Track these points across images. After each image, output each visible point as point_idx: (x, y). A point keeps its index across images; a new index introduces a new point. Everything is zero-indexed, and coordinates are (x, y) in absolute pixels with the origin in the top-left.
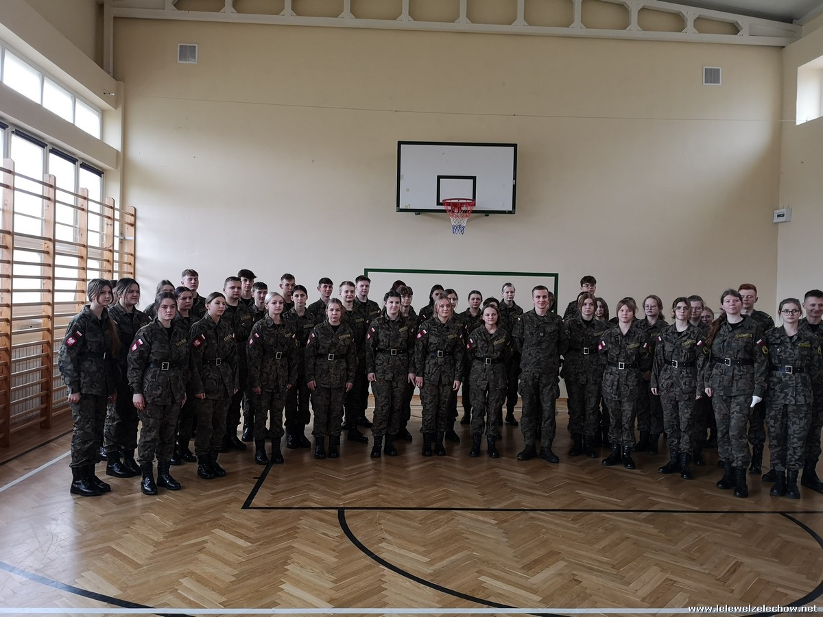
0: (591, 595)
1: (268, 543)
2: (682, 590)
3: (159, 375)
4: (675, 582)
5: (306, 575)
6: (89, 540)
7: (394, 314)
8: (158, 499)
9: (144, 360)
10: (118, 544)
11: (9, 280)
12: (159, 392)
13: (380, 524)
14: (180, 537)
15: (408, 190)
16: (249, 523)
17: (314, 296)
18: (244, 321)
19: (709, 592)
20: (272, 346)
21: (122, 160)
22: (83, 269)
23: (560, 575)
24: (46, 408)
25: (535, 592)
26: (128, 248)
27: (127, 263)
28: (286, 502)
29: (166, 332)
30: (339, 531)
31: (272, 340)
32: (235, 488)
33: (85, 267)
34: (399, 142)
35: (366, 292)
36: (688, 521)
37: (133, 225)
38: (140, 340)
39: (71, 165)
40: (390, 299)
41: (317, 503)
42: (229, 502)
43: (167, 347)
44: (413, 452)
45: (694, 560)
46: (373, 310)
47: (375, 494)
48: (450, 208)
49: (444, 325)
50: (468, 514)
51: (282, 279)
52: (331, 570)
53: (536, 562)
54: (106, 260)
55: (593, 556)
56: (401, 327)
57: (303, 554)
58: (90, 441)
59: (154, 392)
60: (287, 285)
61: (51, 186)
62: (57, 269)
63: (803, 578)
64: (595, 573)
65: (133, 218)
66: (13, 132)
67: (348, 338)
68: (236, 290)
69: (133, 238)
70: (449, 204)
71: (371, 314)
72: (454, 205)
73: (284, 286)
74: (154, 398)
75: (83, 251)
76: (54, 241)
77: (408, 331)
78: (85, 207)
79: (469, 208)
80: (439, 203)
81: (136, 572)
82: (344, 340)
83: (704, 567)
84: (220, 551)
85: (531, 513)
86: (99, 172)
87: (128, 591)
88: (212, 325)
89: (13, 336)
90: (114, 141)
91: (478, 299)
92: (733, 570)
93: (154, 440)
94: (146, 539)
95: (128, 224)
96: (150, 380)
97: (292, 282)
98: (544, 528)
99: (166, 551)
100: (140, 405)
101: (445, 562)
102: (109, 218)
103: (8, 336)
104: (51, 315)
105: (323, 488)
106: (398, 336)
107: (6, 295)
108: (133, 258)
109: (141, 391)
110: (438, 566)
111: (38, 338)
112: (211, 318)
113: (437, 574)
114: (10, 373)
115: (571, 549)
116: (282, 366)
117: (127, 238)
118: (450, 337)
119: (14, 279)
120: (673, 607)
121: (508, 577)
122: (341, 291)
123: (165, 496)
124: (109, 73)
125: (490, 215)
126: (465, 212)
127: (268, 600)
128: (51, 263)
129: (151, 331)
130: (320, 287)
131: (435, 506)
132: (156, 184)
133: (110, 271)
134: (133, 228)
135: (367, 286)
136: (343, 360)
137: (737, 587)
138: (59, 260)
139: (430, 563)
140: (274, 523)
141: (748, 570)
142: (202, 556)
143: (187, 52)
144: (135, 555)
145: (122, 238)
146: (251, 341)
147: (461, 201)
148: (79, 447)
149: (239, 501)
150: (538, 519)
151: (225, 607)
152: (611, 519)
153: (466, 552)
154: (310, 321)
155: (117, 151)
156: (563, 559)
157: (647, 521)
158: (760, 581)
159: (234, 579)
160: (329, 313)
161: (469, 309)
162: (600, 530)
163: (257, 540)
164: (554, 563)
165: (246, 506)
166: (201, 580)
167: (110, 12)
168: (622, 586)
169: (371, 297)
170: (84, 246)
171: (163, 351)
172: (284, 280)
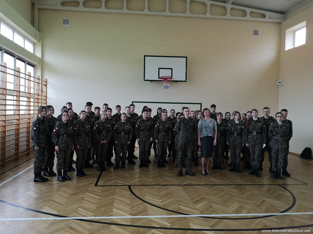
0: (216, 211)
1: (106, 197)
2: (246, 208)
3: (63, 139)
4: (243, 206)
5: (121, 206)
6: (43, 197)
7: (145, 118)
8: (64, 183)
9: (58, 135)
10: (53, 198)
11: (5, 106)
12: (63, 145)
13: (143, 190)
14: (74, 195)
15: (148, 73)
16: (98, 191)
17: (114, 112)
18: (92, 121)
19: (254, 209)
20: (102, 129)
21: (41, 61)
22: (29, 102)
23: (206, 205)
24: (17, 153)
25: (198, 210)
26: (44, 94)
27: (43, 100)
28: (110, 184)
29: (65, 125)
30: (130, 193)
31: (102, 127)
32: (91, 180)
33: (30, 101)
34: (144, 56)
35: (134, 110)
36: (248, 188)
37: (46, 85)
38: (56, 128)
39: (23, 63)
40: (144, 112)
41: (120, 184)
42: (90, 184)
43: (66, 130)
44: (151, 167)
45: (249, 200)
46: (136, 117)
47: (140, 181)
48: (163, 80)
49: (164, 122)
50: (173, 186)
51: (103, 105)
52: (129, 205)
53: (197, 201)
54: (36, 99)
55: (216, 199)
56: (148, 122)
57: (119, 200)
58: (41, 163)
59: (61, 146)
60: (105, 108)
61: (18, 72)
62: (20, 102)
63: (285, 204)
64: (217, 204)
65: (46, 83)
66: (4, 52)
67: (129, 127)
68: (89, 109)
69: (46, 90)
70: (163, 78)
71: (136, 118)
72: (165, 79)
73: (104, 108)
74: (61, 148)
75: (29, 95)
76: (19, 92)
77: (151, 123)
78: (30, 79)
79: (170, 80)
80: (159, 78)
81: (61, 206)
82: (127, 127)
83: (253, 202)
84: (90, 200)
85: (195, 186)
86: (33, 66)
87: (61, 212)
88: (81, 122)
89: (6, 126)
90: (39, 54)
91: (174, 112)
92: (262, 203)
93: (62, 162)
94: (63, 196)
95: (44, 85)
96: (60, 141)
97: (107, 107)
98: (199, 190)
99: (71, 200)
100: (58, 150)
101: (167, 202)
102: (38, 83)
103: (5, 127)
104: (18, 119)
105: (122, 179)
106: (147, 126)
107: (4, 112)
108: (46, 97)
109: (57, 145)
110: (165, 203)
111: (14, 127)
112: (81, 120)
113: (164, 205)
114: (5, 140)
115: (209, 197)
116: (105, 136)
117: (44, 90)
118: (167, 126)
119: (7, 106)
120: (243, 214)
121: (189, 206)
122: (125, 110)
123: (67, 182)
124: (36, 29)
125: (177, 82)
126: (169, 81)
127: (108, 215)
128: (18, 100)
129: (60, 124)
130: (116, 108)
131: (161, 184)
132: (55, 71)
133: (38, 103)
134: (46, 87)
135: (134, 108)
136: (127, 135)
137: (263, 207)
138: (21, 99)
139: (162, 202)
140: (107, 190)
141: (267, 202)
142: (84, 201)
143: (66, 22)
144: (61, 201)
145: (42, 90)
146: (95, 128)
147: (167, 77)
148: (37, 166)
149: (93, 184)
150: (197, 188)
151: (95, 216)
152: (222, 188)
153: (174, 199)
154: (113, 121)
155: (40, 58)
156: (206, 200)
157: (234, 188)
158: (271, 206)
159: (96, 208)
160: (122, 118)
161: (170, 116)
162: (218, 191)
163: (102, 196)
164: (203, 201)
165: (96, 185)
166: (84, 209)
167: (37, 6)
168: (227, 208)
169: (135, 112)
170: (29, 93)
171: (64, 131)
172: (104, 106)
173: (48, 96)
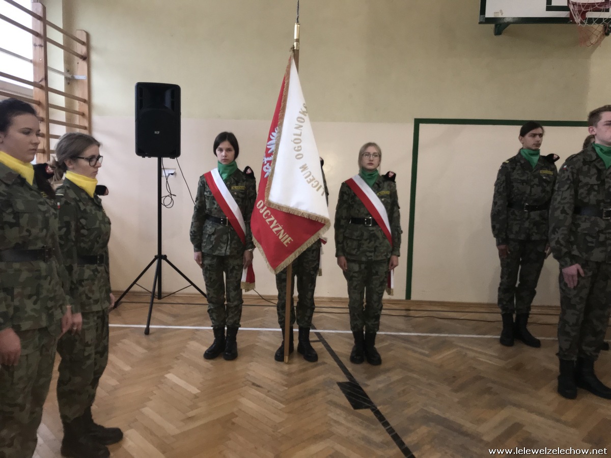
26: (80, 92)
27: (78, 113)
37: (86, 58)
65: (84, 48)
69: (86, 78)
79: (597, 15)
80: (550, 8)
102: (37, 35)
108: (86, 105)
117: (77, 77)
134: (85, 63)
145: (69, 76)
173: (96, 100)
